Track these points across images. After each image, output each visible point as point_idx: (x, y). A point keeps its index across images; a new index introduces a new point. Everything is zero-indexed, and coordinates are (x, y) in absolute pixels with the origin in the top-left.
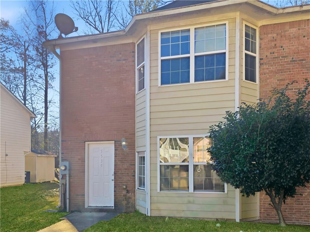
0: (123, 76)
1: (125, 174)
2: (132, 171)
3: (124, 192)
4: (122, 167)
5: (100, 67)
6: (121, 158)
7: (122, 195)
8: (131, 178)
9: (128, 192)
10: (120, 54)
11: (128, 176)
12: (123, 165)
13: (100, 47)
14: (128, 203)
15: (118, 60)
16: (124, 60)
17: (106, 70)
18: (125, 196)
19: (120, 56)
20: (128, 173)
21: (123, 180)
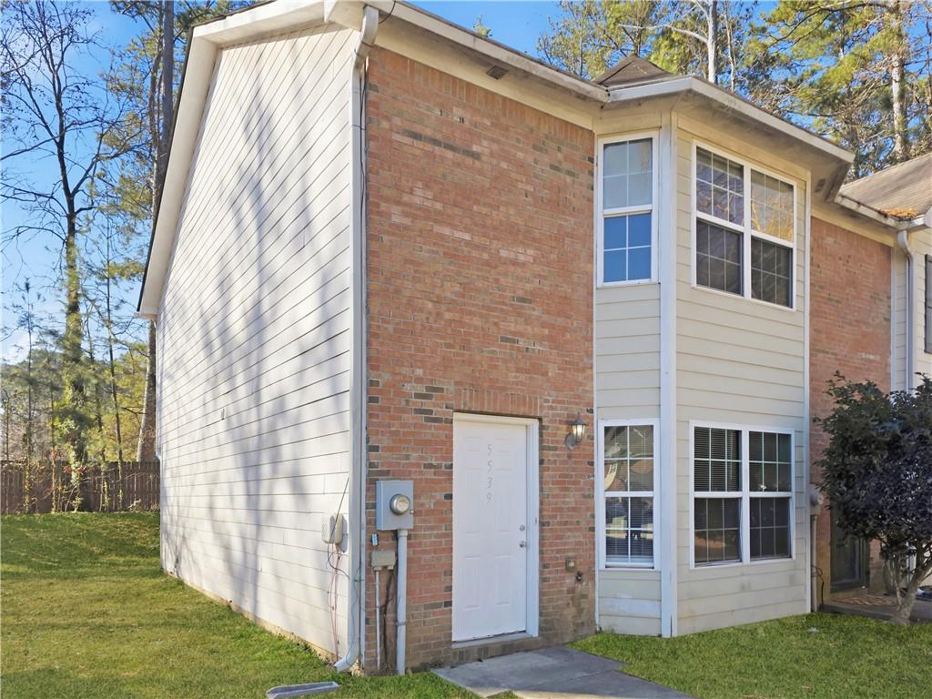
0: (566, 220)
1: (571, 523)
2: (589, 514)
3: (570, 580)
4: (564, 502)
5: (504, 165)
6: (560, 476)
7: (565, 589)
8: (585, 537)
9: (579, 577)
10: (559, 150)
11: (579, 530)
12: (564, 496)
13: (505, 99)
14: (580, 611)
15: (552, 167)
16: (569, 173)
17: (520, 186)
18: (572, 591)
19: (560, 156)
20: (578, 522)
21: (566, 544)
